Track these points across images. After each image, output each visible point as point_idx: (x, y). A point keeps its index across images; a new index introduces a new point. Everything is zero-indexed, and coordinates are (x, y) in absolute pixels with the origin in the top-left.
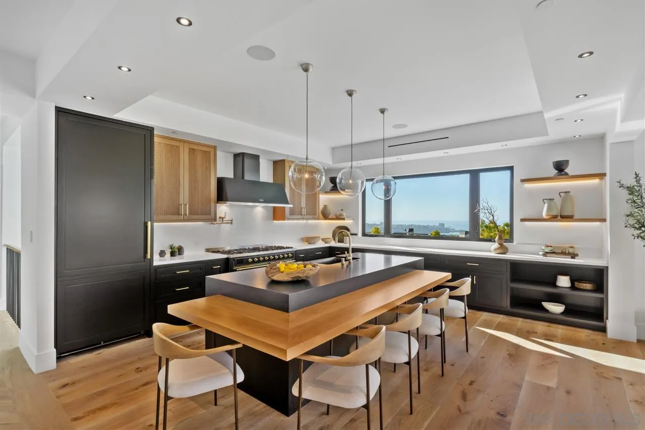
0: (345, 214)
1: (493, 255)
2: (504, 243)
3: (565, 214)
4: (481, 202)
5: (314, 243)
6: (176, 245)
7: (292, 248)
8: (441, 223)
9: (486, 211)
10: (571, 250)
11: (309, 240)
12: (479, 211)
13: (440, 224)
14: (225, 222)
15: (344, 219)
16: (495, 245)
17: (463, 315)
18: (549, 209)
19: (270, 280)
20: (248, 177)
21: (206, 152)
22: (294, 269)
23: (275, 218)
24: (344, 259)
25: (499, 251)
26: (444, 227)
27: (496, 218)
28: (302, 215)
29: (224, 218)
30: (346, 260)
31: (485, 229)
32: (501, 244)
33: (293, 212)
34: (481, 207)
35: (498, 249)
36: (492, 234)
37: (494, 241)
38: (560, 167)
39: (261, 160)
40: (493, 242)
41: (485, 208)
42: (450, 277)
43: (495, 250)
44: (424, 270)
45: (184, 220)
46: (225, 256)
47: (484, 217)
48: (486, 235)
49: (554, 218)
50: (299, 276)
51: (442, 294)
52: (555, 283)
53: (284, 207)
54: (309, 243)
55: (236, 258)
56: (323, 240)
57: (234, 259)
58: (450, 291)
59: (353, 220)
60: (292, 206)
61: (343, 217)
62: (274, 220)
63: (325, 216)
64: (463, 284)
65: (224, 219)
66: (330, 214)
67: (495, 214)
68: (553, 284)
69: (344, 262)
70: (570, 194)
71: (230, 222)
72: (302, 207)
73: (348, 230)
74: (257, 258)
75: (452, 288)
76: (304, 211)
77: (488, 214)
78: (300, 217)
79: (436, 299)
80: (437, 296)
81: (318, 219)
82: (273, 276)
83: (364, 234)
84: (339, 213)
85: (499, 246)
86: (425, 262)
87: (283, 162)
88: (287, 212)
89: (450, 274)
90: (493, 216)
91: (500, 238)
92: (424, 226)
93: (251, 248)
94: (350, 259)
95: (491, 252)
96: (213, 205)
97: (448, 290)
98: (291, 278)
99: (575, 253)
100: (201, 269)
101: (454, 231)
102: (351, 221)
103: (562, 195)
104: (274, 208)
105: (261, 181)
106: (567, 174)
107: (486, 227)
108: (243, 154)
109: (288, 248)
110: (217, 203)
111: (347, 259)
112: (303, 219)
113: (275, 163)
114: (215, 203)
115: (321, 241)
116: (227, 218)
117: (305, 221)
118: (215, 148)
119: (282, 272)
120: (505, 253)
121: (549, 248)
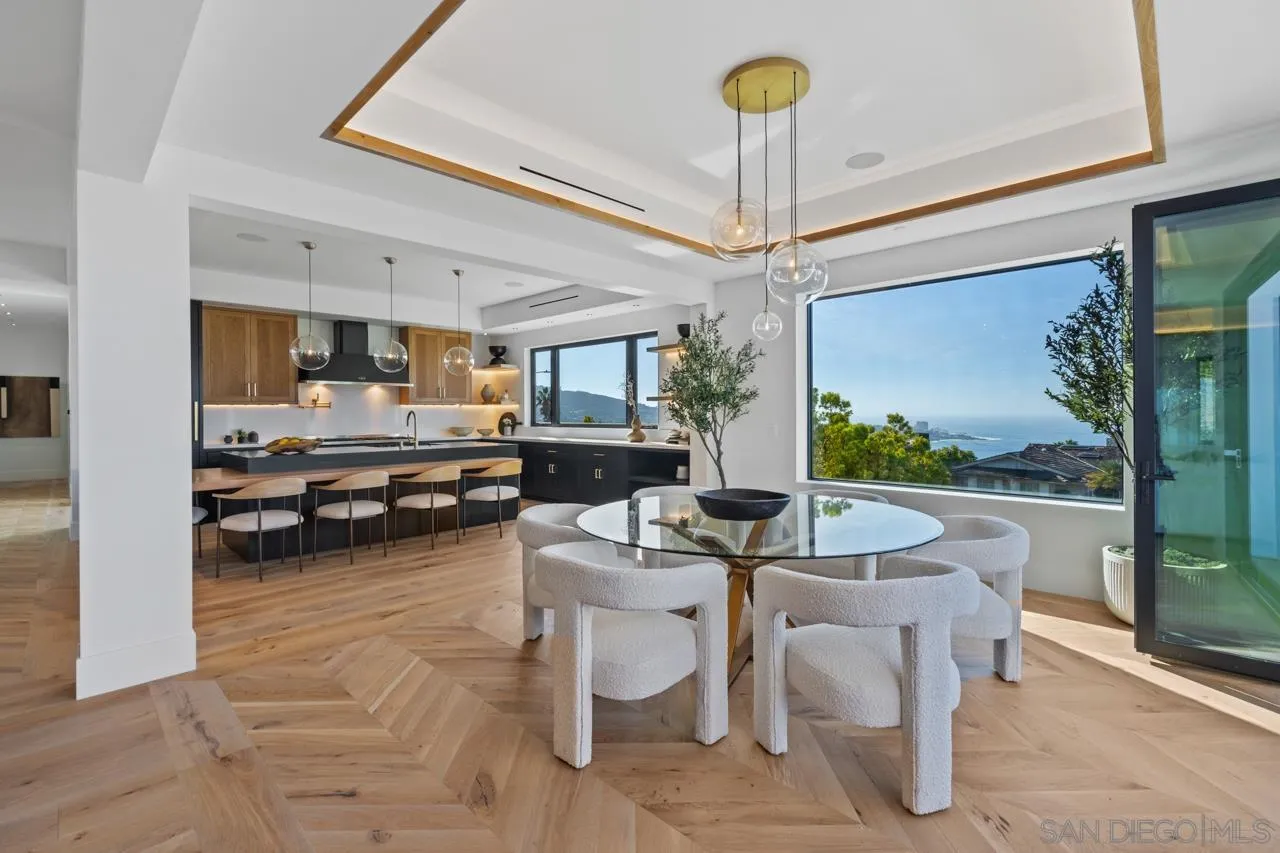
2: (641, 429)
5: (465, 435)
6: (247, 431)
14: (319, 405)
28: (439, 397)
33: (423, 394)
38: (683, 333)
45: (252, 402)
52: (676, 474)
54: (457, 435)
56: (479, 431)
59: (519, 404)
60: (413, 385)
62: (400, 403)
63: (487, 398)
65: (318, 402)
66: (493, 397)
71: (329, 405)
72: (439, 387)
73: (513, 418)
76: (444, 392)
78: (436, 400)
83: (534, 424)
84: (500, 396)
88: (412, 394)
91: (636, 422)
96: (292, 384)
104: (401, 388)
105: (369, 354)
108: (340, 322)
110: (299, 381)
114: (296, 382)
115: (475, 433)
116: (323, 401)
118: (294, 317)
120: (641, 441)
121: (674, 433)
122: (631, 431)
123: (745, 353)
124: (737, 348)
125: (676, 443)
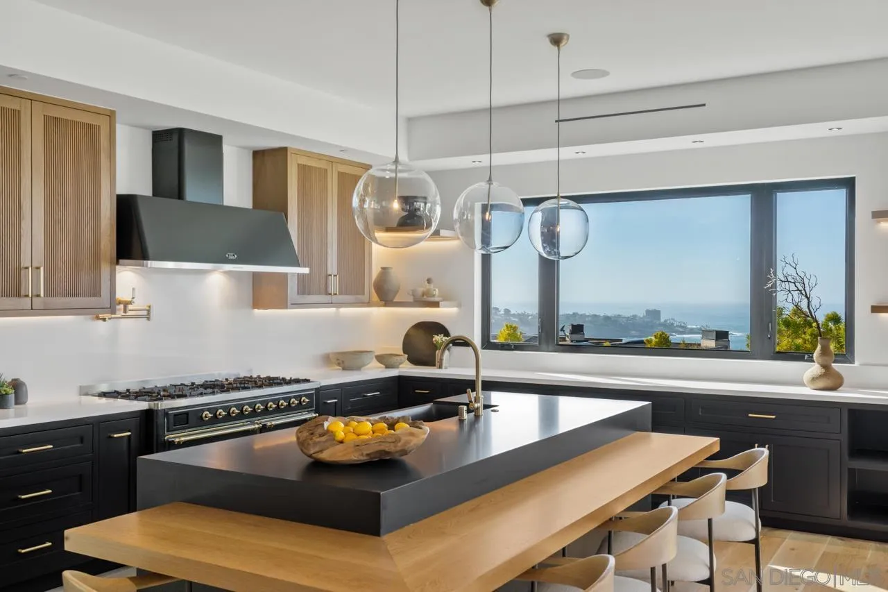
0: (437, 292)
1: (807, 392)
2: (833, 364)
4: (780, 265)
5: (358, 368)
7: (307, 381)
8: (651, 308)
9: (792, 287)
11: (345, 360)
12: (774, 286)
13: (648, 312)
14: (130, 313)
15: (436, 305)
16: (814, 369)
17: (752, 536)
19: (311, 460)
20: (193, 193)
21: (89, 125)
22: (366, 434)
23: (257, 303)
24: (465, 408)
25: (821, 384)
26: (659, 319)
27: (814, 303)
28: (328, 294)
29: (130, 303)
30: (469, 411)
31: (783, 328)
32: (826, 367)
33: (305, 285)
34: (780, 276)
35: (821, 376)
36: (799, 341)
37: (811, 360)
39: (227, 149)
40: (807, 361)
41: (790, 279)
42: (717, 449)
43: (814, 379)
44: (654, 430)
45: (32, 311)
46: (142, 405)
47: (785, 301)
48: (784, 343)
50: (387, 449)
51: (709, 487)
53: (285, 275)
54: (344, 369)
55: (172, 409)
56: (380, 359)
57: (166, 413)
58: (728, 478)
59: (459, 306)
60: (306, 270)
61: (432, 299)
62: (255, 307)
63: (385, 294)
64: (750, 462)
65: (130, 307)
66: (397, 292)
67: (813, 295)
69: (466, 416)
71: (145, 313)
72: (329, 272)
73: (447, 333)
74: (224, 408)
75: (732, 473)
76: (334, 284)
77: (796, 294)
78: (323, 298)
79: (695, 500)
80: (698, 493)
81: (369, 304)
82: (321, 451)
83: (488, 344)
84: (420, 290)
85: (823, 371)
86: (653, 414)
87: (280, 153)
88: (292, 286)
89: (717, 439)
90: (808, 299)
91: (825, 351)
92: (607, 318)
93: (197, 382)
94: (478, 408)
95: (803, 385)
96: (106, 268)
97: (724, 476)
98: (368, 455)
100: (82, 441)
101: (685, 330)
102: (454, 310)
104: (255, 275)
105: (225, 204)
107: (787, 324)
108: (181, 132)
109: (297, 381)
110: (117, 263)
111: (471, 406)
112: (330, 304)
113: (258, 155)
114: (111, 263)
115: (375, 363)
116: (139, 304)
117: (333, 310)
118: (111, 116)
119: (341, 442)
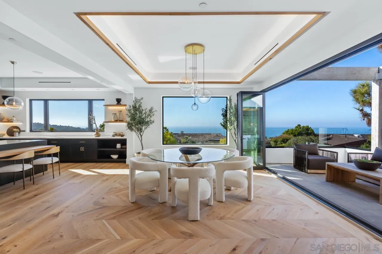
0: (15, 119)
2: (99, 132)
3: (120, 120)
10: (121, 134)
18: (114, 117)
25: (97, 135)
32: (97, 133)
38: (119, 101)
49: (116, 121)
52: (116, 147)
59: (23, 122)
66: (4, 119)
68: (115, 147)
70: (122, 112)
73: (19, 128)
83: (31, 131)
91: (97, 130)
99: (123, 134)
102: (21, 123)
103: (120, 112)
106: (120, 104)
120: (99, 136)
121: (114, 133)
122: (95, 133)
123: (151, 111)
124: (149, 109)
125: (114, 136)
